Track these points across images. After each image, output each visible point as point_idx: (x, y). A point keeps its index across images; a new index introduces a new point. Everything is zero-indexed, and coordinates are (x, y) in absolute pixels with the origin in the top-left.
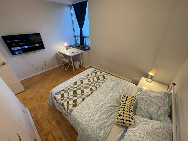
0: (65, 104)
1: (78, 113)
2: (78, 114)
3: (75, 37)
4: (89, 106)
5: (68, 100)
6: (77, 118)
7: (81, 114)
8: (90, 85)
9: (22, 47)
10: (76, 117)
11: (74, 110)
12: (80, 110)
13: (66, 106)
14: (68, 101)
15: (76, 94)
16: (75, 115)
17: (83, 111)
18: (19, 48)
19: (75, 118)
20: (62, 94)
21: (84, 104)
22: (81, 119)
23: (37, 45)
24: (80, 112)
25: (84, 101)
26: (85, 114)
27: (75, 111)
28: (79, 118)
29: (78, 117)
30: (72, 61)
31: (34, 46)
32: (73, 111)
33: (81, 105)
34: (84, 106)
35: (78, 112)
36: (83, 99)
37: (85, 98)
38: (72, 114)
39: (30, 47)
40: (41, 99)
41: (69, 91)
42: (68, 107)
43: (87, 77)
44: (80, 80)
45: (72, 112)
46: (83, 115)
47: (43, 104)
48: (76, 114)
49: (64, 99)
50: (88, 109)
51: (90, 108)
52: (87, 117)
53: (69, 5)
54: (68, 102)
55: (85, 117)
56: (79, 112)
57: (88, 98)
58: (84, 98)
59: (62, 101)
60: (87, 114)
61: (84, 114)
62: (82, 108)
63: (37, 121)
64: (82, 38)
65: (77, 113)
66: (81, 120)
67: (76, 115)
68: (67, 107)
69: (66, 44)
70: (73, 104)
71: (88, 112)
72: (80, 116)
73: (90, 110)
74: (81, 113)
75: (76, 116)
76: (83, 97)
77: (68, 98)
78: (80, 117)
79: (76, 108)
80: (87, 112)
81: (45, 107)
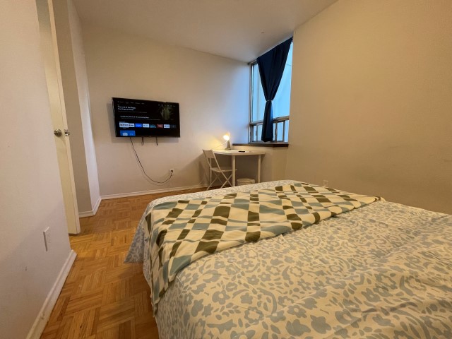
0: (173, 236)
1: (213, 284)
2: (211, 288)
3: (252, 126)
4: (282, 269)
5: (189, 227)
6: (199, 304)
7: (230, 294)
8: (286, 207)
9: (139, 125)
10: (197, 297)
11: (200, 263)
12: (229, 272)
13: (169, 242)
14: (186, 228)
15: (227, 216)
16: (194, 287)
17: (244, 280)
18: (132, 125)
19: (190, 307)
20: (174, 210)
21: (252, 254)
22: (225, 320)
23: (167, 126)
24: (226, 282)
25: (257, 244)
26: (255, 301)
27: (201, 270)
28: (208, 311)
29: (205, 304)
30: (234, 175)
31: (160, 126)
32: (193, 266)
33: (236, 255)
34: (255, 262)
35: (217, 275)
36: (254, 238)
37: (264, 234)
38: (184, 278)
39: (152, 126)
40: (121, 241)
41: (202, 207)
42: (176, 246)
43: (273, 192)
44: (249, 193)
45: (186, 271)
46: (237, 301)
47: (117, 257)
48: (200, 282)
49: (177, 222)
50: (273, 277)
51: (286, 276)
52: (268, 321)
53: (249, 64)
54: (185, 233)
55: (253, 315)
56: (221, 278)
57: (276, 239)
58: (259, 233)
59: (166, 227)
60: (270, 306)
61: (247, 299)
62: (239, 266)
63: (67, 301)
64: (269, 123)
65: (208, 281)
66: (222, 328)
67: (201, 288)
68: (172, 245)
69: (227, 138)
70: (201, 244)
71: (277, 295)
72: (222, 302)
73: (286, 289)
74: (230, 284)
75: (197, 292)
76: (253, 229)
77: (192, 221)
78: (216, 305)
79: (212, 259)
80: (266, 293)
81: (116, 266)
